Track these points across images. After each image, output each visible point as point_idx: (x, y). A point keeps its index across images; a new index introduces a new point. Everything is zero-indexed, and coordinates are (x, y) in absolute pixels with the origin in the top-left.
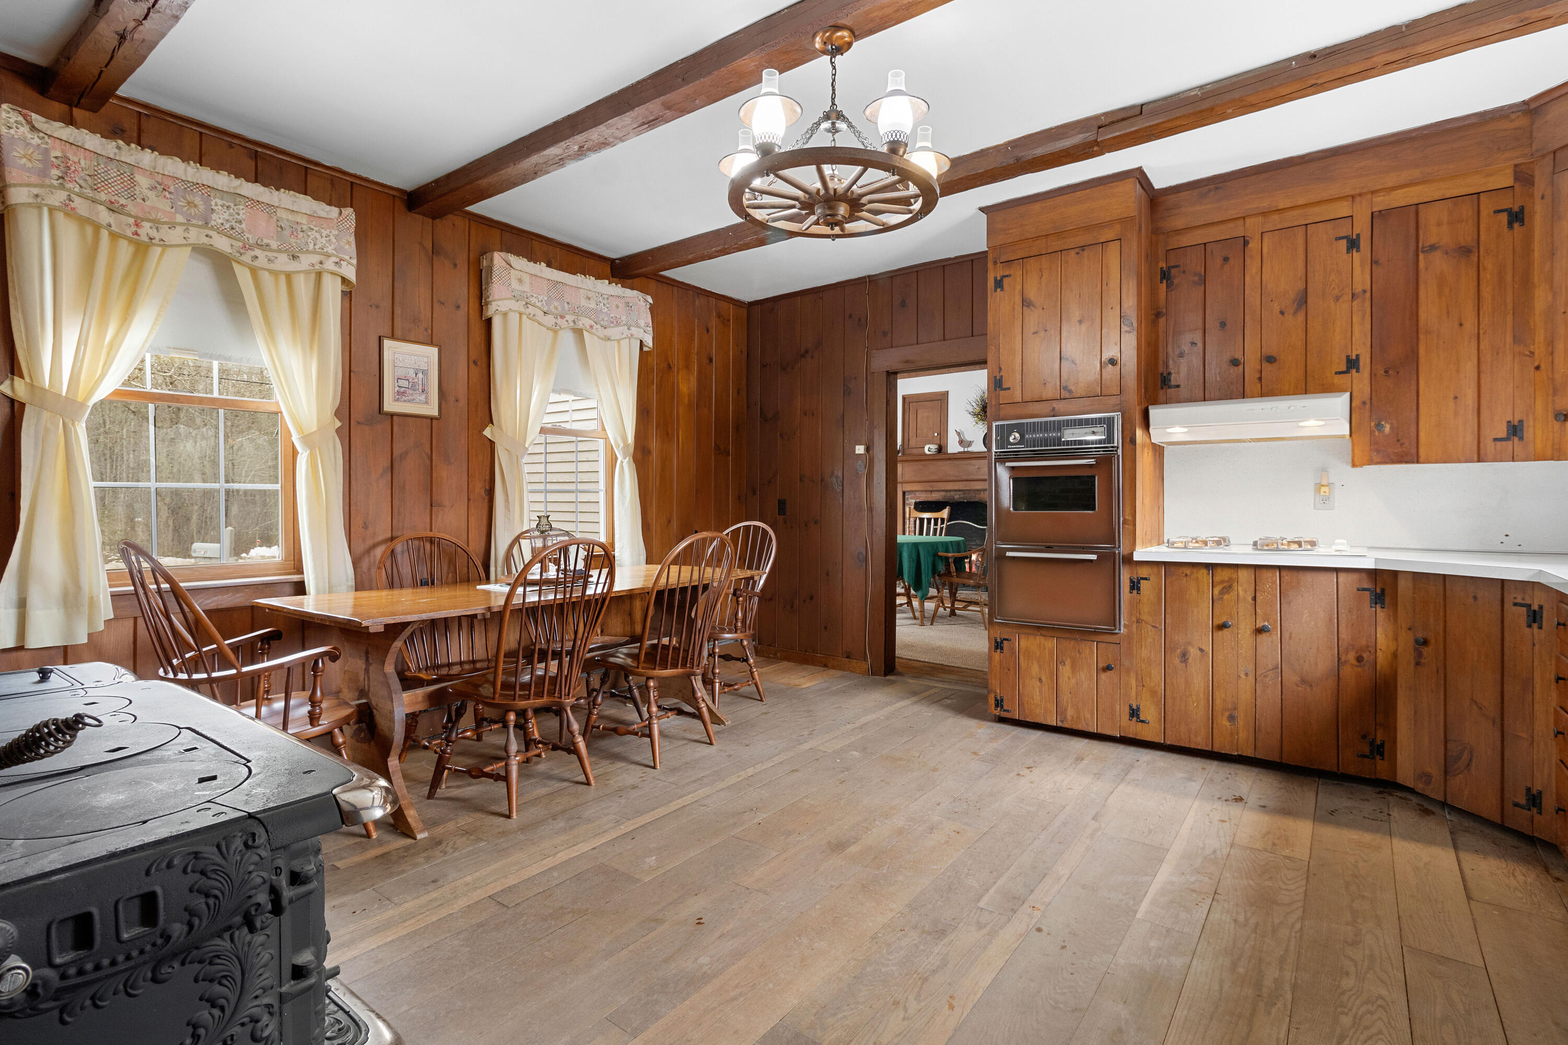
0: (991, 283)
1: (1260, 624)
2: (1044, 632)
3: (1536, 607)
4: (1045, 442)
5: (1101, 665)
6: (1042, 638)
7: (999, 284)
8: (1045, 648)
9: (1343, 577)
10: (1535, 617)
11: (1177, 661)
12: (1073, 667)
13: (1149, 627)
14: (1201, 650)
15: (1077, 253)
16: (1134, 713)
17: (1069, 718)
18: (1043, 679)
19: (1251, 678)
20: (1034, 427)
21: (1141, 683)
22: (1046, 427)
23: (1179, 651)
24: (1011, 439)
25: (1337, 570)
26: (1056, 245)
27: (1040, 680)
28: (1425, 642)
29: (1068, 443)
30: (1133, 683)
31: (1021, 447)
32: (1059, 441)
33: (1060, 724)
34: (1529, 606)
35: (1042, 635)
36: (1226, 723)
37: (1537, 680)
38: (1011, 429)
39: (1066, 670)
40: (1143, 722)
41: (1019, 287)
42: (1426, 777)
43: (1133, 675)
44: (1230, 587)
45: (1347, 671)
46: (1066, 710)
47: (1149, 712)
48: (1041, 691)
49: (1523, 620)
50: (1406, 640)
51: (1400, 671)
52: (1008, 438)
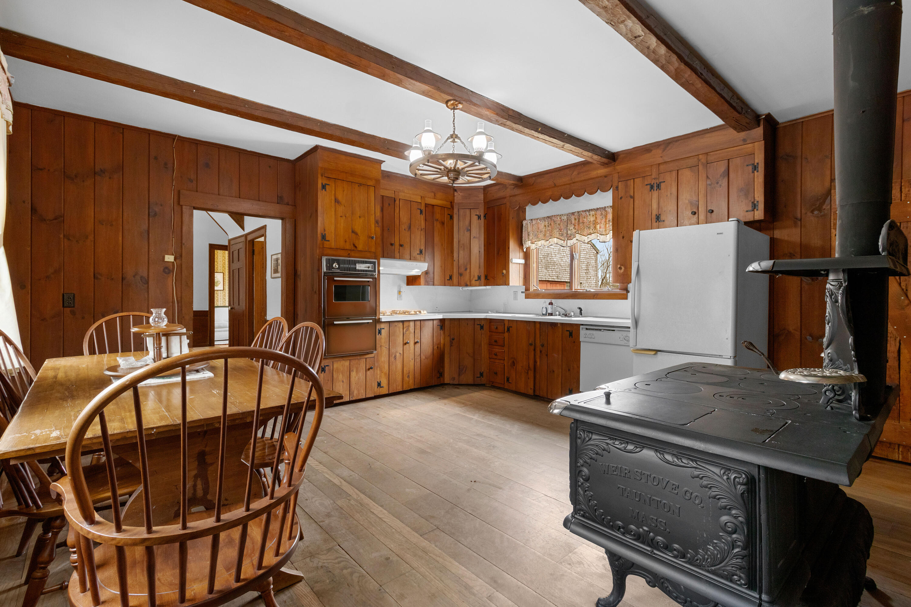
0: (320, 186)
1: (416, 341)
2: (344, 359)
3: (482, 325)
4: (349, 269)
5: (367, 368)
6: (344, 361)
7: (324, 187)
8: (345, 366)
9: (435, 322)
10: (482, 327)
11: (393, 359)
12: (357, 372)
13: (384, 348)
14: (400, 353)
15: (359, 186)
16: (379, 385)
17: (355, 395)
18: (344, 380)
19: (413, 360)
20: (344, 262)
21: (381, 371)
22: (349, 262)
23: (393, 356)
24: (334, 266)
25: (433, 320)
26: (350, 179)
27: (343, 382)
28: (453, 339)
29: (359, 270)
30: (379, 372)
31: (338, 271)
32: (355, 269)
33: (351, 399)
34: (480, 325)
35: (343, 360)
36: (407, 379)
37: (482, 343)
38: (334, 261)
39: (353, 374)
40: (382, 387)
41: (333, 192)
42: (454, 379)
43: (379, 369)
44: (408, 328)
45: (435, 351)
46: (354, 392)
47: (384, 383)
48: (343, 387)
49: (479, 329)
50: (448, 339)
51: (446, 349)
52: (332, 265)
